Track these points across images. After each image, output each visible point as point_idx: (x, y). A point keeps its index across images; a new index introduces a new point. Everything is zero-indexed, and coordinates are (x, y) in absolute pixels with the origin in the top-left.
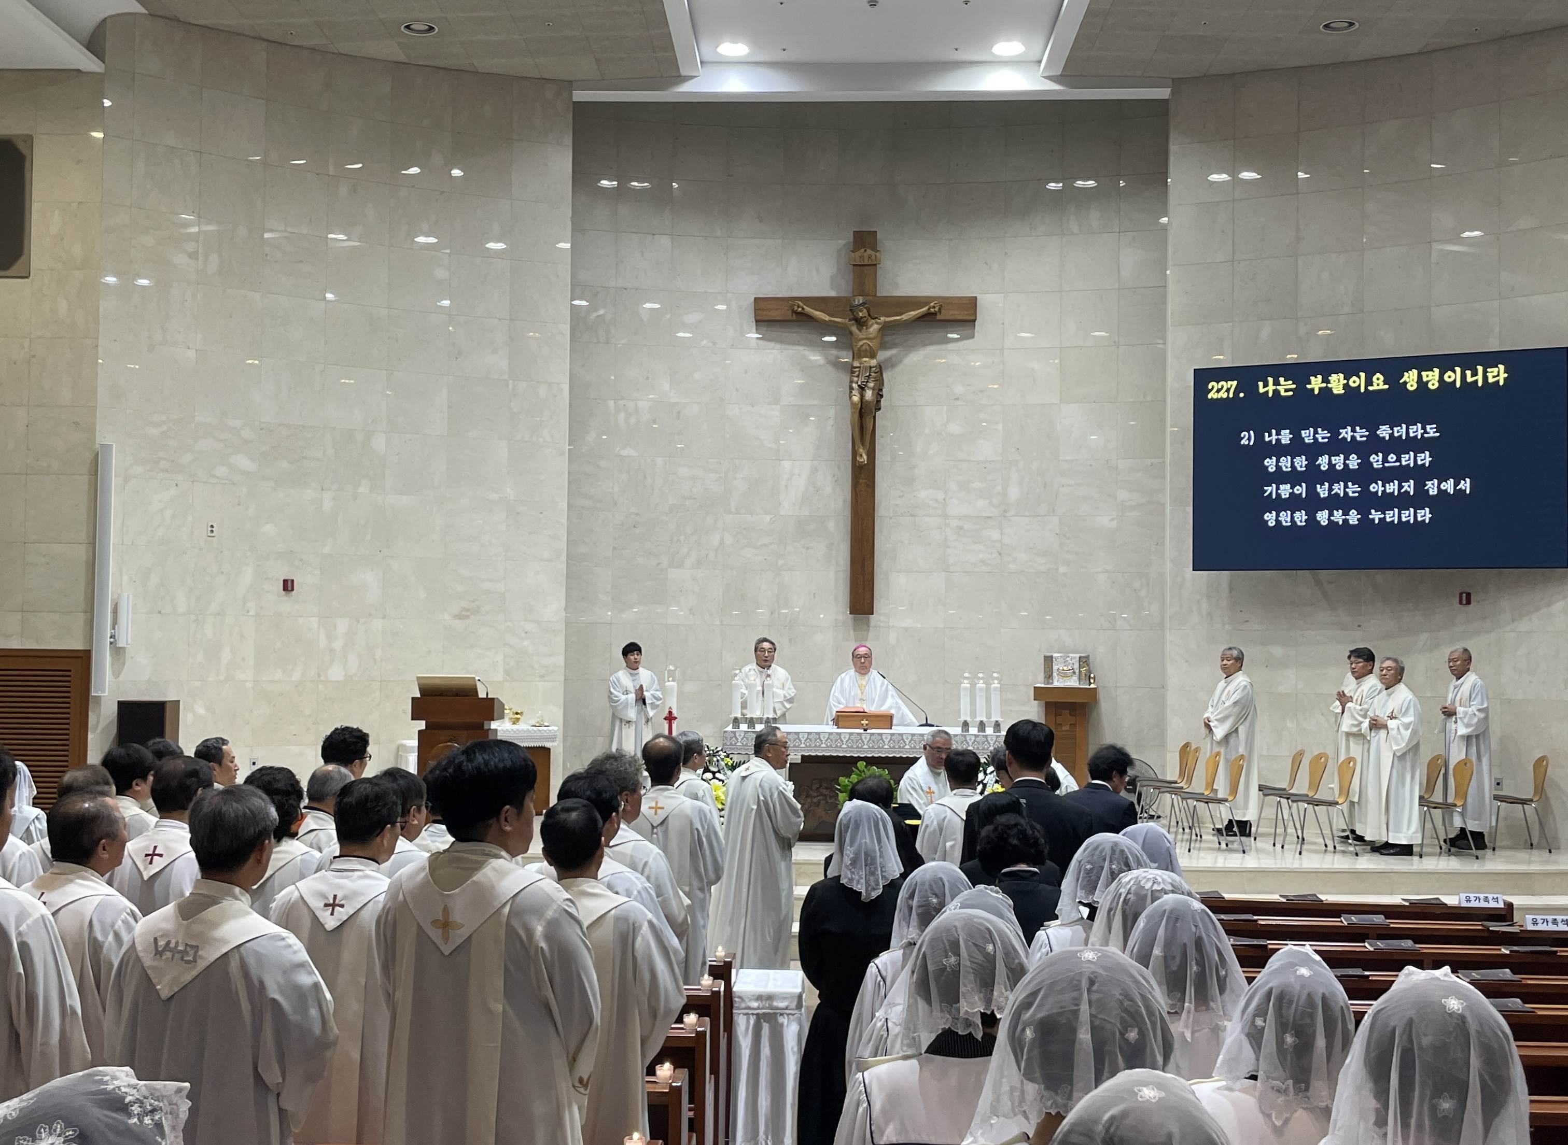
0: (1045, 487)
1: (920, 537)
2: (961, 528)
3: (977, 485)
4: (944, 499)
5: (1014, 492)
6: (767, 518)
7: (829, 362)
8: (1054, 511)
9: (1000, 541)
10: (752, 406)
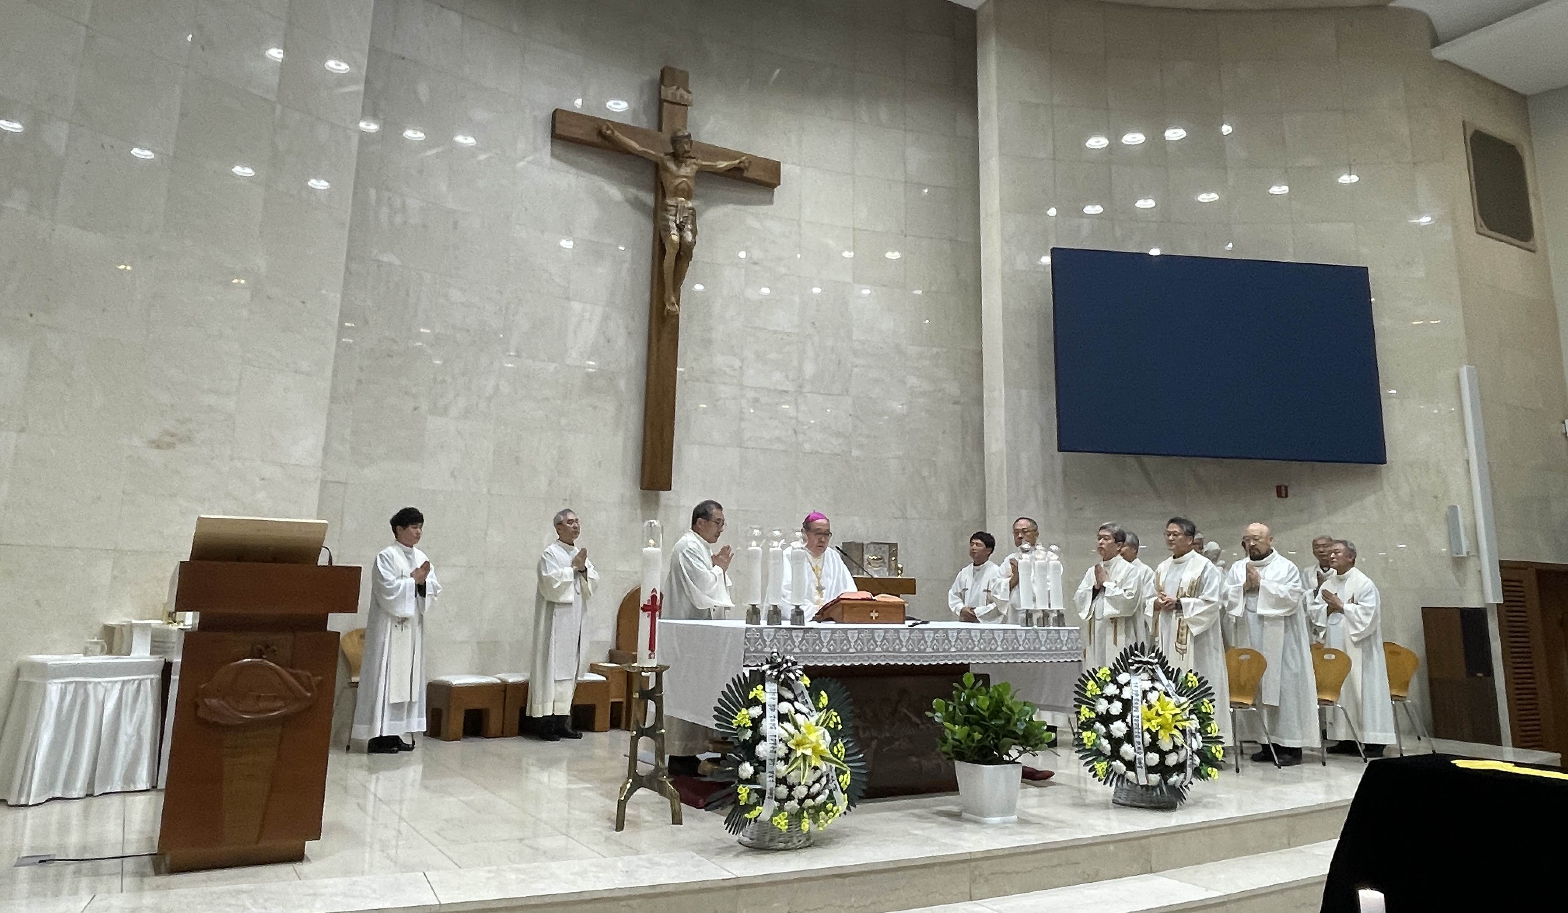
0: (839, 364)
1: (715, 406)
2: (756, 400)
3: (773, 356)
4: (741, 368)
5: (809, 369)
6: (552, 367)
7: (628, 200)
8: (847, 392)
9: (797, 418)
10: (542, 231)
